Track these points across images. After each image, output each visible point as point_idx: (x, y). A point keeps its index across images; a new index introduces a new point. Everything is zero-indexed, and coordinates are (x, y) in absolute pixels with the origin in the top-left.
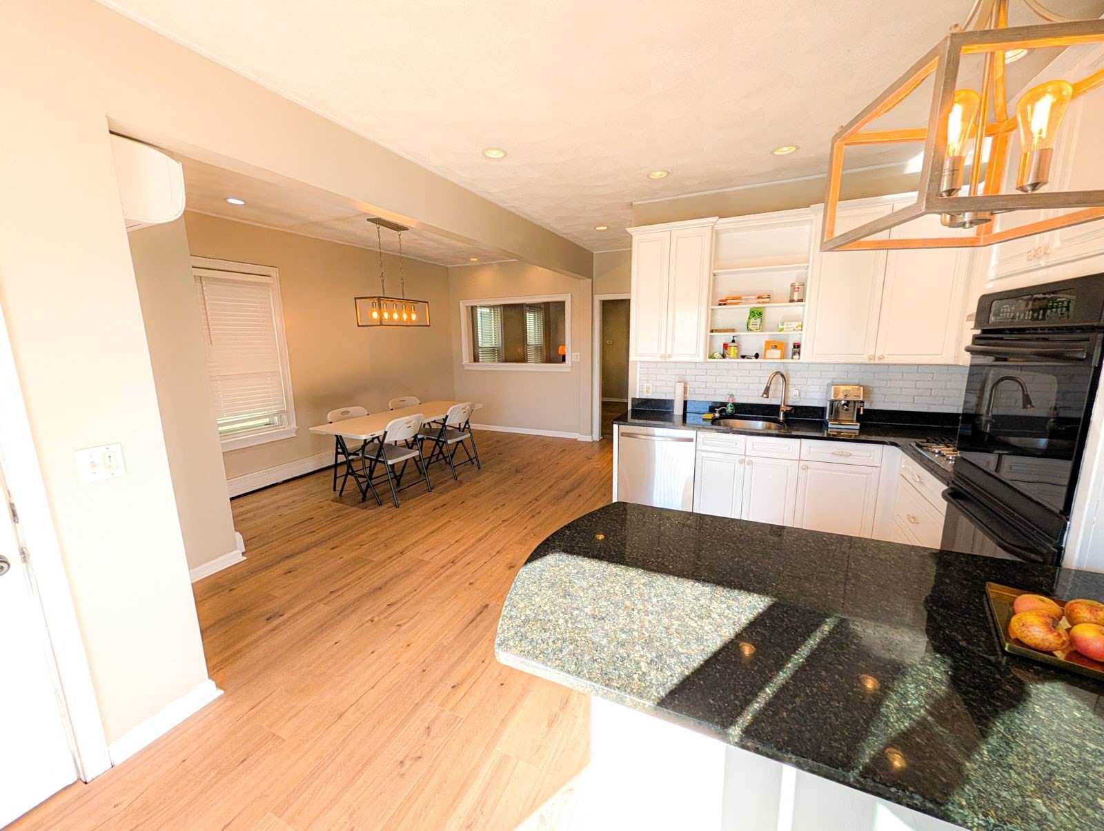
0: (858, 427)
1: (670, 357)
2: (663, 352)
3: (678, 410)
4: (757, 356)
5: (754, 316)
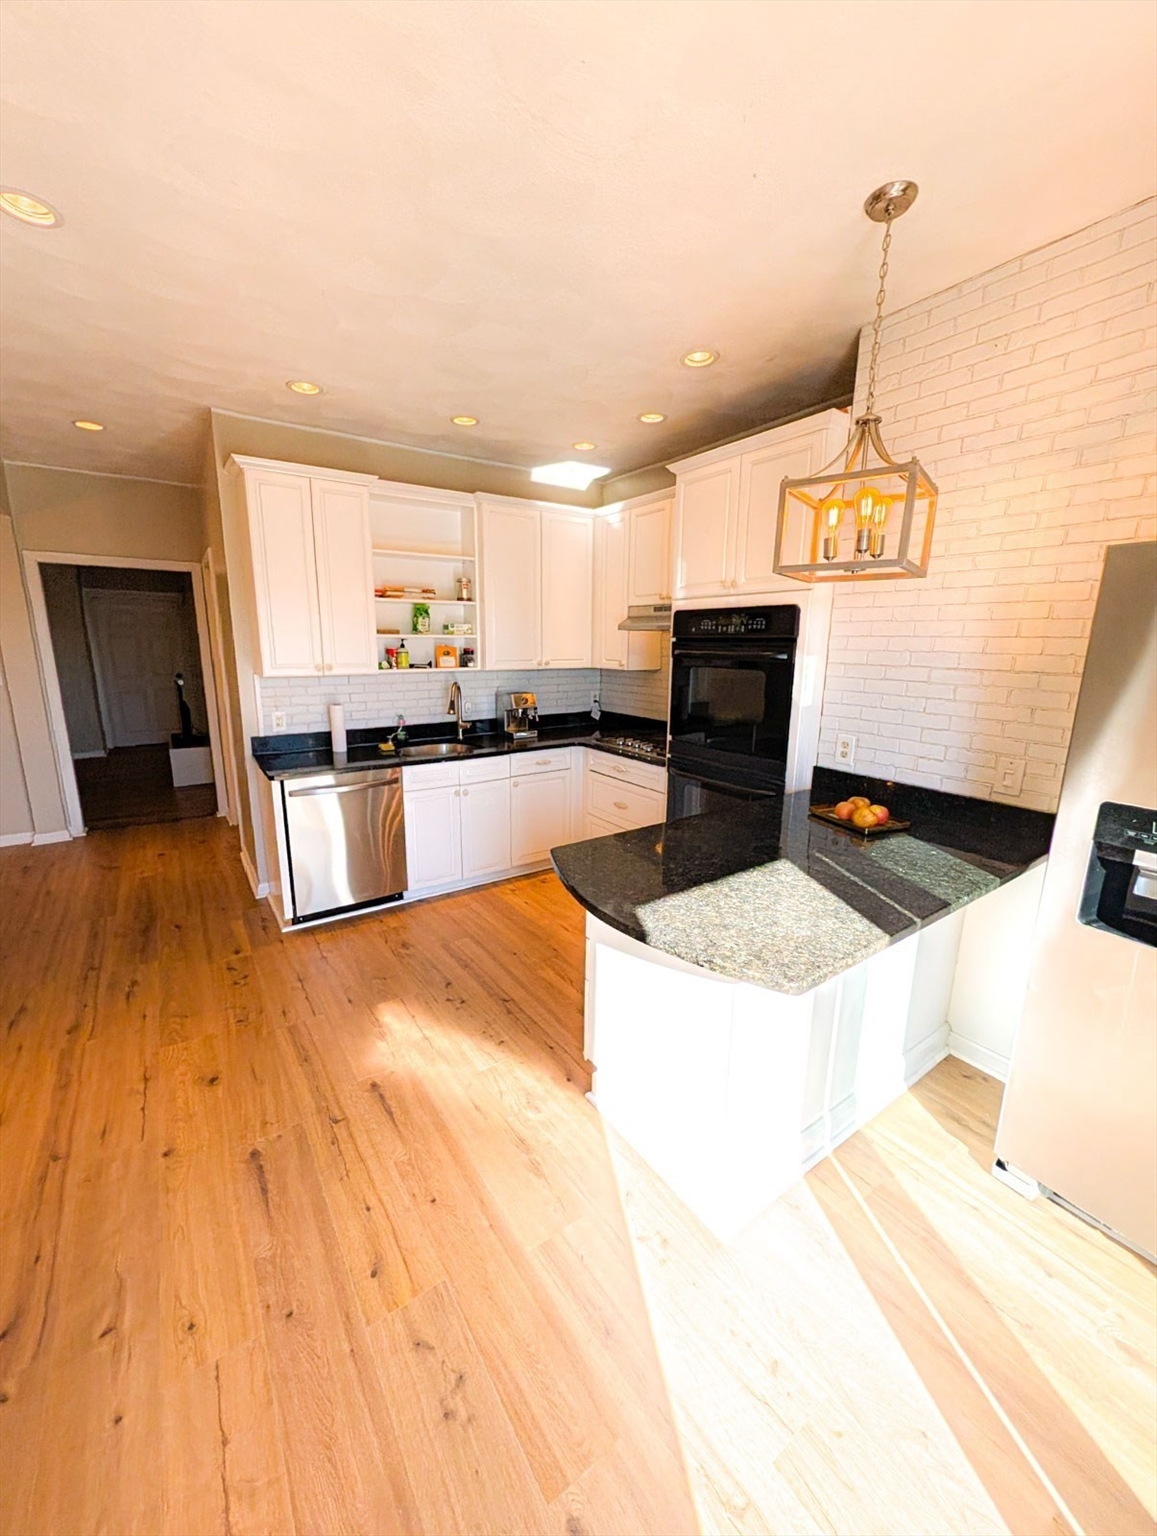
0: (537, 735)
1: (330, 668)
2: (319, 660)
3: (340, 745)
4: (430, 664)
5: (421, 614)
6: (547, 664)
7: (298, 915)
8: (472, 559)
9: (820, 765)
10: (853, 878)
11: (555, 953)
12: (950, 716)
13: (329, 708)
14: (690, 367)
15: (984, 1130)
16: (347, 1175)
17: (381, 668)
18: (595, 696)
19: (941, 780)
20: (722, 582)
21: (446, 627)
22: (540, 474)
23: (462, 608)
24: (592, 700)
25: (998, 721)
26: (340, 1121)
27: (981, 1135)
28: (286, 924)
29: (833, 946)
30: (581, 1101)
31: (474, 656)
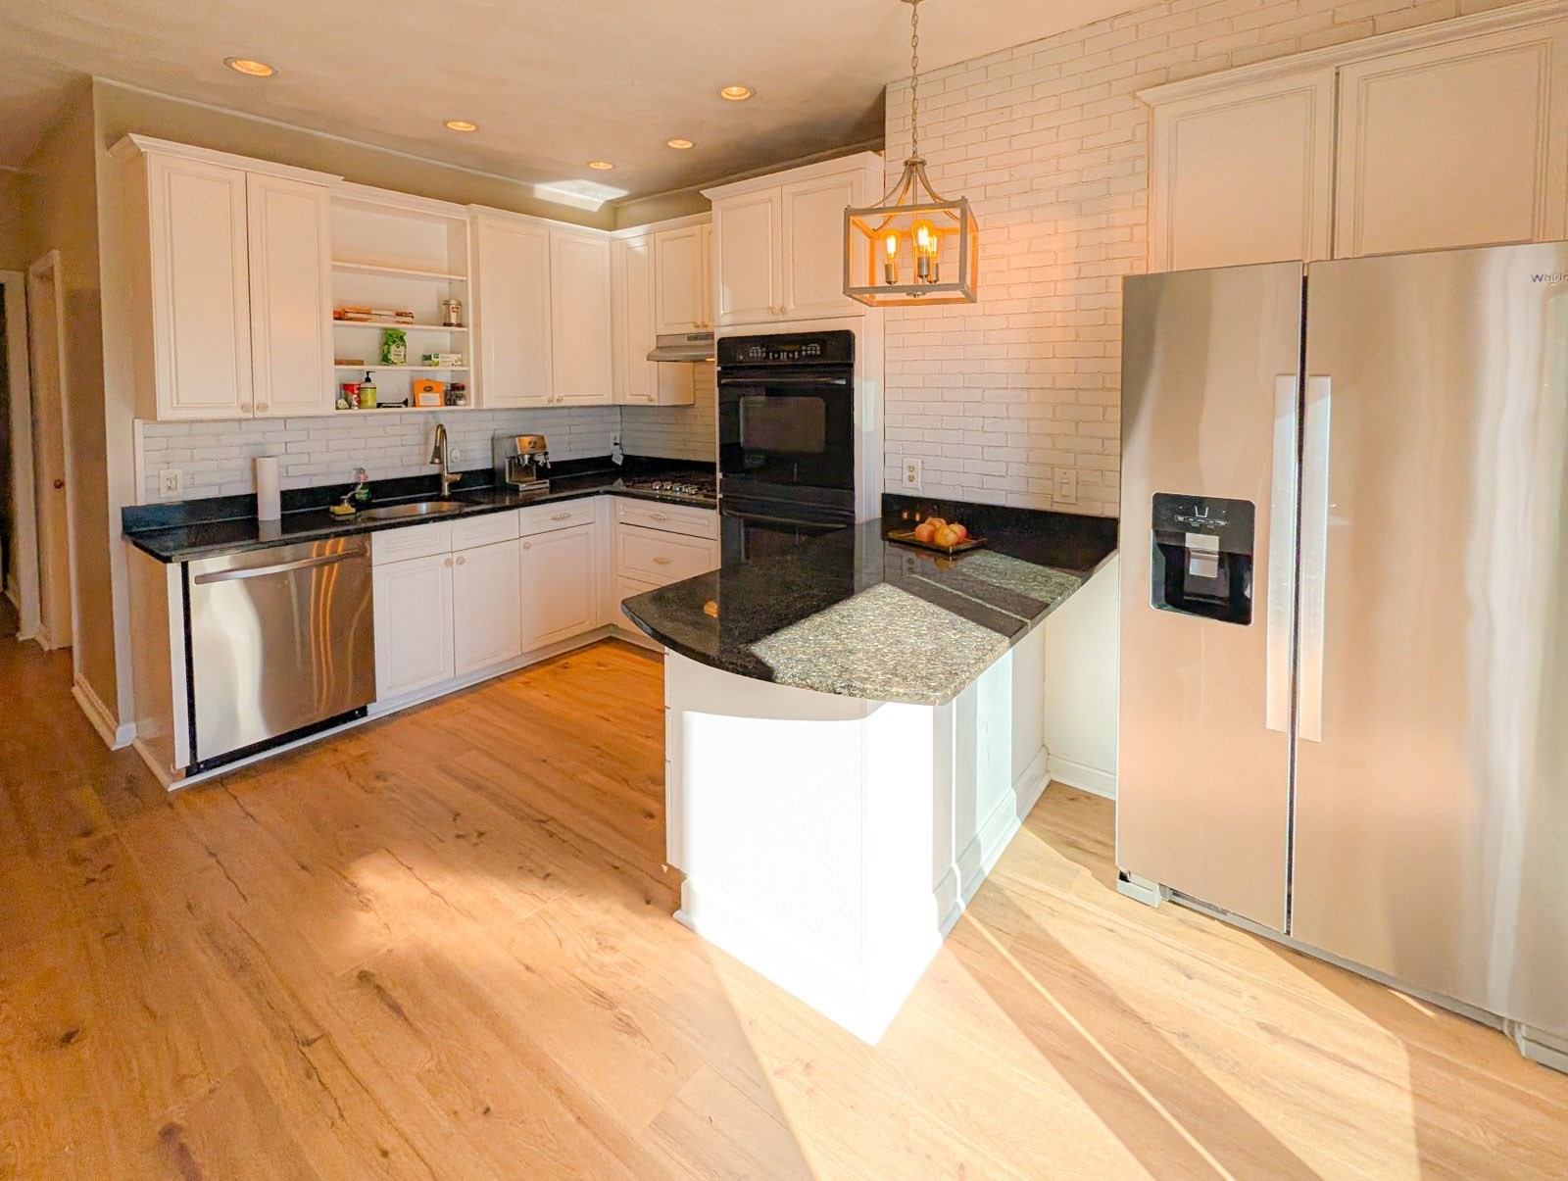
0: (548, 485)
1: (265, 407)
2: (246, 399)
3: (270, 511)
4: (406, 403)
5: (394, 342)
6: (558, 400)
7: (200, 760)
8: (465, 279)
9: (888, 491)
10: (955, 592)
11: (598, 752)
12: (1006, 434)
13: (254, 460)
14: (726, 99)
15: (1099, 849)
16: (342, 1116)
17: (337, 408)
18: (615, 438)
19: (1006, 496)
20: (769, 308)
21: (427, 358)
22: (546, 191)
23: (448, 335)
24: (612, 441)
25: (1048, 435)
26: (315, 1041)
27: (1096, 854)
28: (175, 778)
29: (961, 654)
30: (668, 925)
31: (464, 392)
